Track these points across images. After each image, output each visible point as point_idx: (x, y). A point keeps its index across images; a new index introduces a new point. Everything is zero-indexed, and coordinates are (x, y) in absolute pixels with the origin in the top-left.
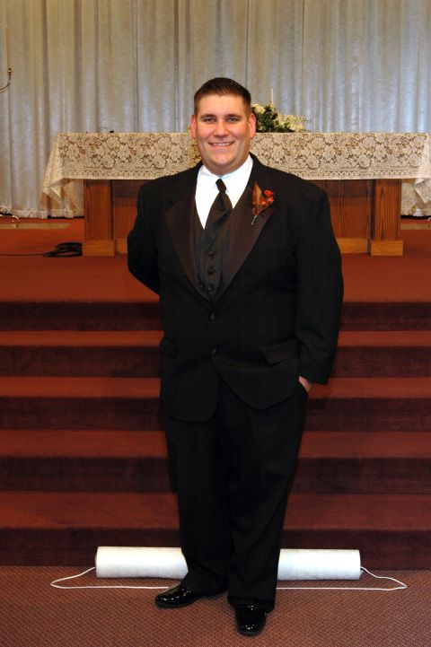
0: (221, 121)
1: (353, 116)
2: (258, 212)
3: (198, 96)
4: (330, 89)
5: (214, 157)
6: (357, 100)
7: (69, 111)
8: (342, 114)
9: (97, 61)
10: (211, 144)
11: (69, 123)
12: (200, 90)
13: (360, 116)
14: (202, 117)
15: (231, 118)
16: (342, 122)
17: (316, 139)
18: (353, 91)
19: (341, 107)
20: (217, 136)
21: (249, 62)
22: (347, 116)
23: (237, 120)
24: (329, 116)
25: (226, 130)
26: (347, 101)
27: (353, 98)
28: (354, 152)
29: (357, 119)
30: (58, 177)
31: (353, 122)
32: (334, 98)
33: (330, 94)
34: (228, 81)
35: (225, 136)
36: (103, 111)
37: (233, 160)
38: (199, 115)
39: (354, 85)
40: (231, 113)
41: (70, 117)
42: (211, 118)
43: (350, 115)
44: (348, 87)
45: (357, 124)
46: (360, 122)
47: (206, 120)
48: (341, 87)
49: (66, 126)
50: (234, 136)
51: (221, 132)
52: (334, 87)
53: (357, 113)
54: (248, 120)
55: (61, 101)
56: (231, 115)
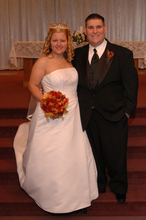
0: (95, 28)
1: (118, 34)
2: (109, 59)
3: (87, 20)
4: (110, 24)
5: (93, 41)
6: (120, 28)
7: (17, 32)
8: (114, 33)
10: (92, 36)
12: (87, 18)
13: (121, 33)
14: (88, 27)
15: (99, 27)
16: (114, 36)
18: (118, 24)
19: (114, 30)
20: (94, 33)
21: (81, 14)
22: (116, 33)
23: (100, 28)
24: (109, 33)
25: (97, 31)
26: (116, 28)
27: (118, 27)
29: (119, 34)
31: (118, 35)
32: (111, 27)
33: (110, 26)
34: (97, 14)
35: (97, 33)
36: (29, 32)
37: (100, 41)
38: (87, 26)
39: (118, 22)
40: (98, 25)
42: (92, 27)
43: (117, 33)
44: (116, 23)
45: (119, 36)
46: (121, 35)
47: (90, 28)
48: (114, 23)
49: (16, 38)
50: (100, 33)
51: (95, 32)
52: (111, 23)
53: (120, 32)
54: (104, 28)
56: (98, 26)
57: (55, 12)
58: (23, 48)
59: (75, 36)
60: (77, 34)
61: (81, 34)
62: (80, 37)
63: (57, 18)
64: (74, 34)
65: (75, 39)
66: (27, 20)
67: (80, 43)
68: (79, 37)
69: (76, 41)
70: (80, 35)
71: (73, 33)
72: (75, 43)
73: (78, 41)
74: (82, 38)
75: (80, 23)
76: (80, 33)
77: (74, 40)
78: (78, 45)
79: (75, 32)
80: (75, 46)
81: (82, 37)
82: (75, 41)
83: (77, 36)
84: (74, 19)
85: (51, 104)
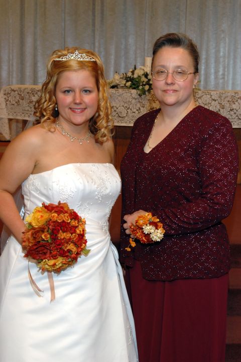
6: (224, 61)
7: (15, 64)
9: (35, 27)
11: (15, 73)
17: (205, 96)
18: (221, 54)
21: (147, 32)
27: (221, 59)
28: (234, 106)
30: (5, 115)
32: (207, 59)
36: (39, 64)
41: (15, 69)
48: (213, 51)
49: (12, 75)
55: (9, 57)
57: (94, 25)
58: (23, 99)
59: (135, 76)
60: (138, 72)
61: (148, 72)
62: (146, 80)
63: (97, 37)
64: (133, 72)
65: (134, 84)
66: (35, 40)
67: (147, 93)
68: (144, 79)
69: (138, 87)
70: (146, 75)
71: (131, 70)
72: (134, 92)
73: (141, 87)
74: (151, 82)
75: (144, 49)
76: (146, 70)
77: (134, 86)
78: (140, 95)
79: (135, 69)
80: (134, 98)
81: (149, 80)
82: (134, 88)
83: (139, 76)
84: (131, 40)
85: (62, 235)
